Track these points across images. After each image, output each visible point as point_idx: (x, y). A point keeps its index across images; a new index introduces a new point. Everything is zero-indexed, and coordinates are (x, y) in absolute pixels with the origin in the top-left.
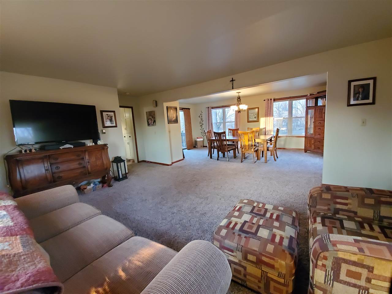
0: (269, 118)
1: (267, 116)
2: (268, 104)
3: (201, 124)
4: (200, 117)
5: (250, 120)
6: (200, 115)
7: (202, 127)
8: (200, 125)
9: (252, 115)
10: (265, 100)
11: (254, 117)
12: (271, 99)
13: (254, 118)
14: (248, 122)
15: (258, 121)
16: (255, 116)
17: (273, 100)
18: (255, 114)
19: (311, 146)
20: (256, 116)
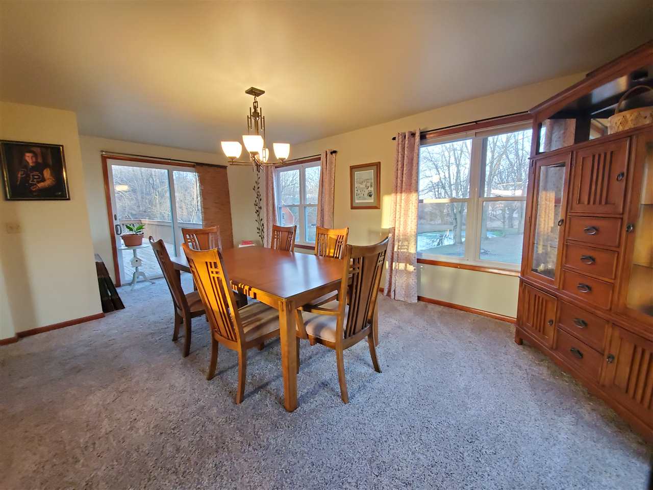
0: (404, 195)
1: (399, 188)
2: (403, 149)
3: (257, 209)
4: (256, 189)
5: (357, 201)
6: (256, 185)
7: (258, 215)
8: (254, 209)
9: (361, 186)
10: (394, 139)
11: (367, 192)
12: (413, 135)
13: (366, 196)
14: (353, 208)
15: (377, 206)
16: (369, 189)
17: (418, 135)
18: (369, 184)
19: (542, 330)
20: (372, 189)
